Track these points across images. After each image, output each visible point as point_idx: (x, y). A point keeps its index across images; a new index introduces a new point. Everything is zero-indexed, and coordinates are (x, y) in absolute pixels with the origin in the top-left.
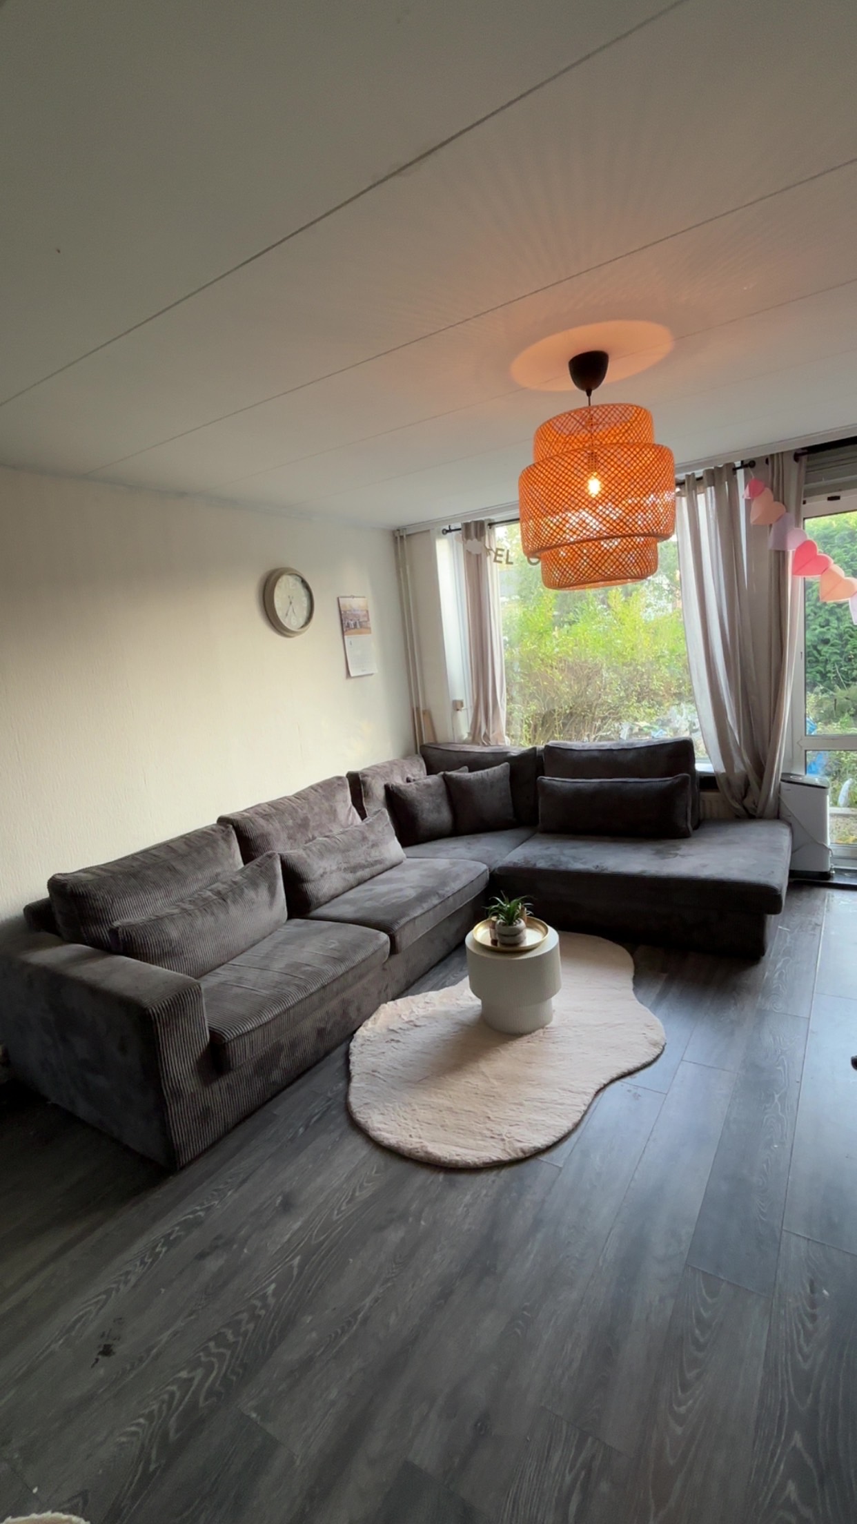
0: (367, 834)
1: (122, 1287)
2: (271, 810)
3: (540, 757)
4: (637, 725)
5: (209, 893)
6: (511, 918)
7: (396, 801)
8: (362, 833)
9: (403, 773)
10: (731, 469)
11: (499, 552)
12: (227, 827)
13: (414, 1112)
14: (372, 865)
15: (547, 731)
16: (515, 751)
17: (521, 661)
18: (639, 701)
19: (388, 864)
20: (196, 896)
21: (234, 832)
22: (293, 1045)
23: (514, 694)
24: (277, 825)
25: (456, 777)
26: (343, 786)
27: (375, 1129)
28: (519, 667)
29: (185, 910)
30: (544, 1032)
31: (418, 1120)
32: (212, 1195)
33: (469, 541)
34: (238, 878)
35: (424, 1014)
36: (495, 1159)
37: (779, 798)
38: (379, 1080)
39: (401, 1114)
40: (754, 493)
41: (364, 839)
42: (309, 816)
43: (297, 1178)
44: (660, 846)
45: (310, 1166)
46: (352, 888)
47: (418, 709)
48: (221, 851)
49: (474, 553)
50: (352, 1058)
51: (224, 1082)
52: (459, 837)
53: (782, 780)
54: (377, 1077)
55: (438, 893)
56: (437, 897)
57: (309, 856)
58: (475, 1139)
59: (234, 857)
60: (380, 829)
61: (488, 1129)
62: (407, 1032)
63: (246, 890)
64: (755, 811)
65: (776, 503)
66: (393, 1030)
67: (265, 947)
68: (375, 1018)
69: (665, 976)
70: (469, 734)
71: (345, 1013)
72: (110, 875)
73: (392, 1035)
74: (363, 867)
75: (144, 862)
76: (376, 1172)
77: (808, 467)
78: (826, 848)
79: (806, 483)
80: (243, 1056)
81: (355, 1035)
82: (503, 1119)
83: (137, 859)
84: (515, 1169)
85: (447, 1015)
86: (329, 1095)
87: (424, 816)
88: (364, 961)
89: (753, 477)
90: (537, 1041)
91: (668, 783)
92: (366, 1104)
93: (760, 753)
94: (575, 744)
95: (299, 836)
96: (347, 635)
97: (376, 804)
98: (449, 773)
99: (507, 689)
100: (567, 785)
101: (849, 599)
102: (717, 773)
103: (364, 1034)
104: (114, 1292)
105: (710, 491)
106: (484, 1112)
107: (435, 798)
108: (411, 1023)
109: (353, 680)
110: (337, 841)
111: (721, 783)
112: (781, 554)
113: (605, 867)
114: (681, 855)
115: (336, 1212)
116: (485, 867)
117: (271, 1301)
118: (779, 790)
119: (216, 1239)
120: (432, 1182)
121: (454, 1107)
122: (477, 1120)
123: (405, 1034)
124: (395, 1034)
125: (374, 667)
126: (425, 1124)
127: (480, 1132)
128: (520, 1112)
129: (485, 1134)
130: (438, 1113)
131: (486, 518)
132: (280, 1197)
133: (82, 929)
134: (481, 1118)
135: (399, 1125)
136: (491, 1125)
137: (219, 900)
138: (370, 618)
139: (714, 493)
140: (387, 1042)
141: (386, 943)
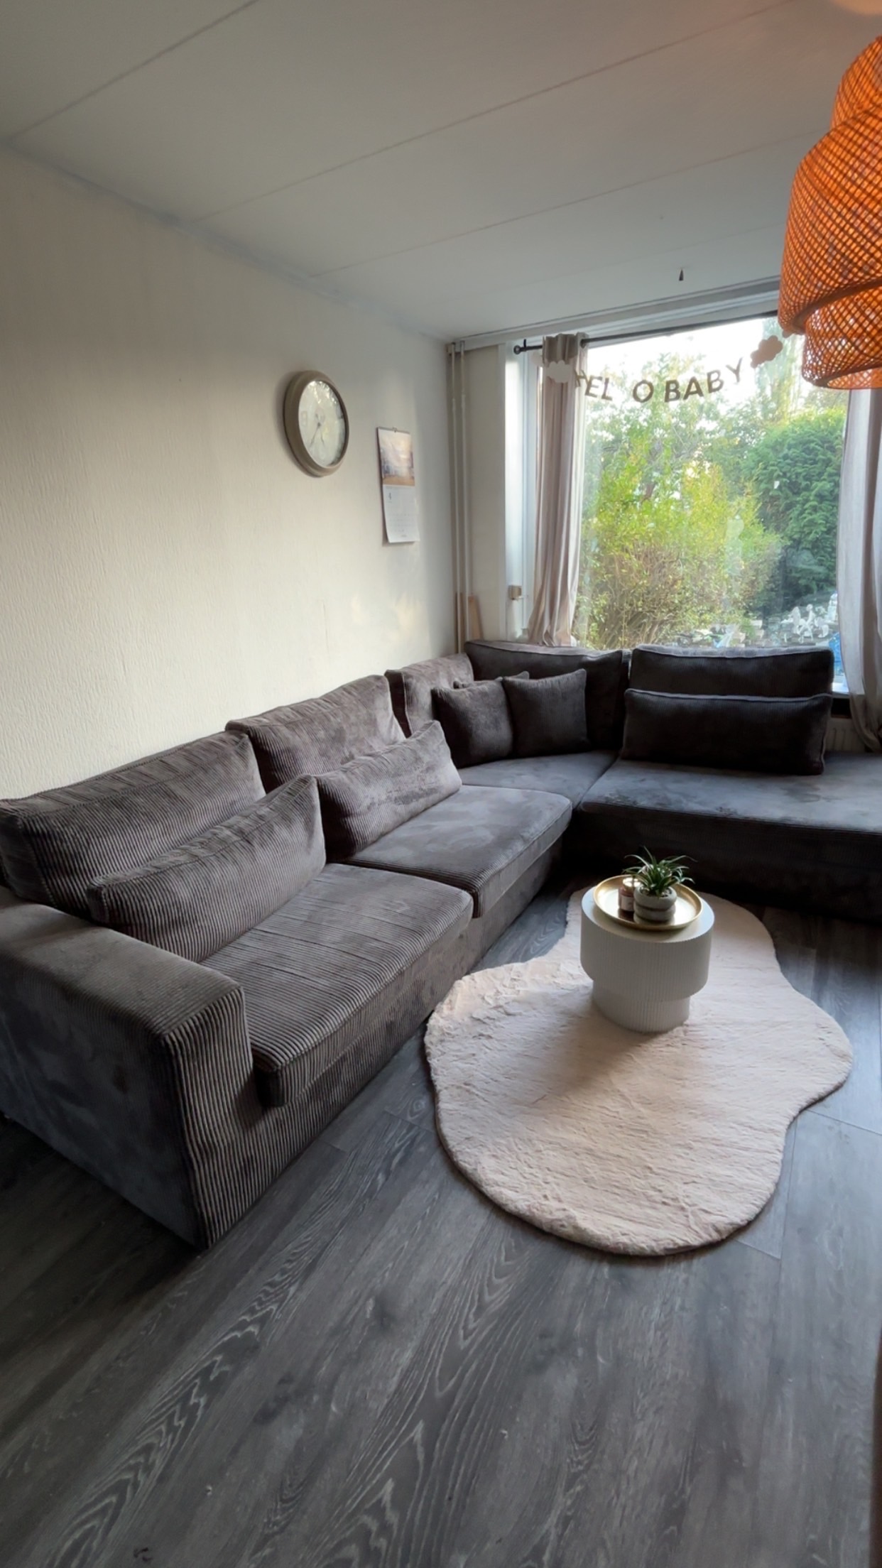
0: (421, 754)
1: (141, 1478)
2: (296, 716)
3: (627, 664)
5: (228, 832)
6: (657, 886)
8: (411, 754)
9: (450, 676)
11: (594, 382)
12: (241, 738)
13: (539, 1154)
14: (426, 794)
16: (591, 655)
19: (444, 792)
20: (208, 835)
21: (250, 745)
22: (358, 1052)
23: (586, 582)
24: (306, 737)
25: (520, 684)
26: (382, 688)
27: (491, 1182)
29: (195, 857)
31: (549, 1169)
32: (267, 1294)
33: (553, 363)
34: (261, 811)
35: (515, 996)
36: (681, 1243)
38: (478, 1100)
39: (523, 1157)
41: (418, 759)
42: (345, 727)
43: (390, 1265)
45: (406, 1244)
46: (403, 823)
47: (462, 595)
48: (236, 770)
49: (557, 381)
50: (433, 1062)
51: (272, 1118)
54: (473, 1093)
55: (522, 837)
56: (521, 841)
57: (350, 781)
58: (640, 1205)
59: (253, 779)
60: (435, 747)
61: (654, 1189)
62: (498, 1023)
63: (276, 828)
66: (479, 1020)
68: (450, 1001)
69: (814, 951)
70: (524, 630)
71: (417, 999)
72: (81, 802)
73: (480, 1026)
74: (417, 796)
76: (507, 1258)
81: (428, 1025)
82: (670, 1171)
83: (119, 779)
84: (709, 1258)
85: (547, 1000)
86: (410, 1119)
87: (479, 732)
88: (446, 932)
91: (806, 704)
95: (332, 752)
96: (387, 483)
97: (420, 715)
98: (510, 679)
99: (580, 575)
100: (667, 701)
103: (440, 1024)
104: (129, 1489)
106: (639, 1158)
107: (492, 709)
108: (500, 1009)
109: (390, 548)
110: (385, 762)
111: (856, 708)
113: (732, 810)
114: (825, 798)
115: (461, 1333)
116: (567, 802)
117: (392, 1517)
119: (282, 1381)
120: (594, 1279)
121: (593, 1148)
122: (633, 1171)
123: (496, 1027)
124: (483, 1026)
125: (415, 535)
126: (558, 1176)
127: (644, 1194)
128: (693, 1160)
129: (651, 1196)
130: (575, 1158)
131: (581, 330)
132: (371, 1301)
133: (44, 882)
134: (638, 1169)
135: (525, 1178)
136: (658, 1182)
137: (241, 842)
138: (414, 464)
140: (474, 1037)
141: (470, 905)
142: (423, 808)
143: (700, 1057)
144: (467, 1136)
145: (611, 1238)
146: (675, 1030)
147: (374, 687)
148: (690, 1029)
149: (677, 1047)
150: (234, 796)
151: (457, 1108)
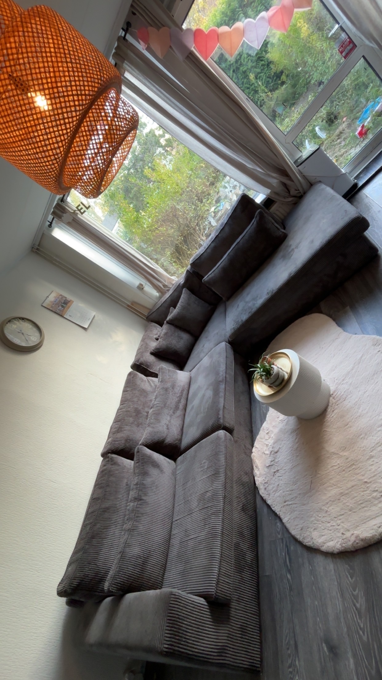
0: (165, 386)
2: (117, 424)
3: (194, 272)
4: (212, 212)
5: (132, 504)
7: (161, 354)
8: (163, 388)
9: (152, 339)
10: (123, 41)
11: (79, 208)
12: (108, 457)
13: (328, 513)
14: (182, 395)
15: (184, 256)
16: (182, 281)
17: (143, 241)
18: (202, 202)
19: (186, 386)
20: (127, 512)
21: (114, 455)
23: (155, 257)
24: (127, 428)
25: (172, 317)
26: (135, 375)
27: (322, 543)
28: (144, 244)
29: (129, 530)
30: (334, 398)
31: (335, 518)
32: (291, 672)
33: (62, 218)
34: (136, 480)
35: (273, 441)
37: (304, 176)
38: (293, 506)
39: (324, 519)
40: (145, 40)
41: (166, 390)
42: (136, 406)
43: (318, 619)
44: (280, 254)
45: (316, 603)
46: (184, 415)
47: (128, 306)
48: (117, 472)
49: (70, 221)
50: (269, 502)
52: (200, 338)
53: (297, 166)
54: (289, 505)
55: (220, 381)
56: (221, 383)
57: (153, 428)
58: (375, 505)
59: (125, 466)
60: (168, 377)
61: (374, 491)
62: (277, 460)
63: (144, 482)
64: (300, 193)
66: (270, 466)
68: (256, 467)
69: (348, 308)
70: (157, 292)
71: (243, 484)
72: (81, 553)
73: (272, 469)
74: (179, 401)
75: (91, 523)
76: (352, 578)
78: (344, 174)
80: (228, 586)
81: (257, 485)
82: (374, 477)
83: (87, 525)
86: (279, 536)
87: (178, 347)
89: (136, 31)
90: (336, 407)
91: (255, 223)
93: (278, 166)
94: (201, 250)
95: (140, 420)
96: (64, 315)
97: (156, 365)
98: (168, 319)
99: (151, 259)
100: (217, 271)
101: (244, 39)
102: (268, 195)
103: (260, 481)
105: (126, 65)
106: (360, 480)
107: (174, 335)
108: (273, 453)
109: (90, 328)
110: (158, 404)
111: (274, 197)
112: (190, 56)
113: (271, 290)
114: (295, 248)
115: (361, 632)
116: (224, 343)
121: (342, 491)
122: (362, 489)
123: (277, 463)
124: (273, 467)
125: (93, 313)
126: (341, 517)
127: (373, 498)
128: (377, 463)
129: (376, 496)
130: (339, 502)
131: (57, 199)
132: (324, 645)
134: (363, 486)
135: (330, 530)
136: (373, 486)
137: (139, 503)
138: (66, 296)
139: (129, 64)
140: (273, 476)
141: (225, 435)
142: (186, 401)
143: (347, 405)
144: (300, 529)
145: (376, 534)
146: (330, 401)
148: (334, 395)
149: (336, 409)
151: (289, 517)
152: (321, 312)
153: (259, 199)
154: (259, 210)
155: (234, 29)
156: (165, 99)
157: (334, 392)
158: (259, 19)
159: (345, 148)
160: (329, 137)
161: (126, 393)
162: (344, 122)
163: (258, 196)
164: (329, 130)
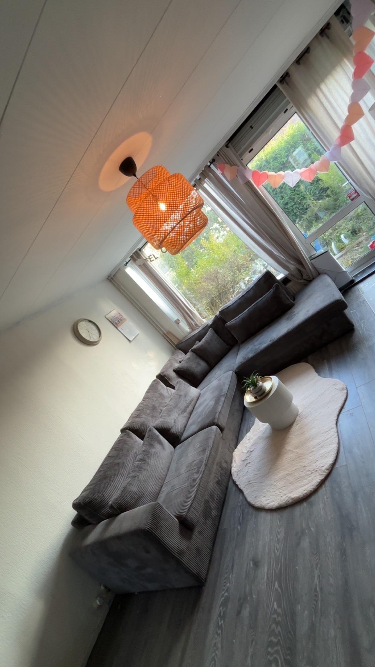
0: (180, 393)
1: (217, 652)
2: (138, 412)
3: (220, 317)
4: (246, 280)
5: (137, 463)
6: (255, 384)
7: (181, 373)
8: (177, 395)
9: (176, 361)
10: (208, 168)
11: (150, 257)
12: (126, 432)
13: (276, 486)
14: (190, 403)
15: (216, 306)
16: (210, 322)
17: (188, 289)
18: (240, 272)
19: (195, 399)
20: (133, 468)
21: (130, 432)
22: (212, 496)
23: (194, 302)
24: (144, 416)
25: (197, 347)
26: (158, 383)
27: (266, 504)
28: (188, 291)
29: (133, 477)
31: (279, 488)
32: (225, 582)
33: (137, 261)
34: (144, 448)
35: (251, 444)
36: (319, 481)
37: (315, 267)
38: (254, 484)
39: (271, 490)
40: (222, 169)
41: (180, 396)
42: (154, 403)
43: (252, 549)
44: (287, 316)
45: (253, 540)
46: (189, 418)
47: (164, 334)
48: (130, 443)
49: (141, 264)
50: (238, 483)
51: (196, 533)
52: (214, 368)
53: (311, 260)
54: (252, 483)
55: (222, 395)
56: (222, 397)
57: (164, 419)
58: (306, 479)
59: (137, 441)
60: (183, 388)
61: (308, 471)
62: (250, 457)
63: (150, 451)
64: (310, 278)
65: (233, 167)
66: (244, 460)
67: (173, 466)
68: (234, 461)
69: (325, 361)
70: (189, 328)
71: (222, 468)
72: (94, 485)
73: (245, 462)
74: (187, 407)
75: (104, 470)
76: (280, 522)
77: (233, 147)
78: (344, 272)
79: (237, 153)
80: (195, 516)
81: (232, 473)
82: (310, 462)
83: (101, 471)
84: (329, 479)
85: (259, 438)
86: (239, 504)
87: (196, 370)
88: (214, 442)
89: (218, 164)
90: (300, 422)
91: (272, 291)
92: (256, 497)
93: (296, 257)
94: (229, 303)
95: (155, 414)
96: (118, 327)
97: (176, 380)
98: (193, 348)
99: (191, 303)
100: (238, 319)
101: (284, 180)
102: (286, 275)
103: (235, 470)
104: (216, 658)
105: (206, 180)
106: (301, 465)
107: (194, 361)
108: (249, 452)
109: (133, 342)
110: (171, 405)
111: (290, 278)
112: (248, 183)
113: (274, 339)
114: (296, 314)
115: (276, 551)
116: (231, 372)
117: (279, 611)
118: (312, 265)
119: (239, 600)
120: (303, 509)
121: (289, 472)
122: (301, 471)
124: (247, 461)
125: (137, 331)
126: (283, 488)
127: (306, 475)
128: (314, 455)
129: (308, 474)
130: (285, 479)
131: (136, 249)
132: (251, 562)
133: (99, 515)
134: (302, 469)
135: (274, 496)
136: (308, 468)
137: (143, 463)
138: (122, 315)
139: (208, 180)
140: (245, 466)
141: (217, 429)
142: (192, 408)
143: (306, 421)
145: (302, 494)
146: (297, 419)
147: (155, 384)
148: (300, 415)
149: (299, 423)
150: (134, 450)
151: (249, 491)
152: (308, 362)
153: (279, 277)
154: (276, 284)
155: (278, 174)
156: (227, 202)
157: (301, 413)
158: (295, 172)
159: (360, 254)
160: (351, 244)
161: (148, 393)
162: (364, 235)
163: (279, 275)
164: (352, 238)
